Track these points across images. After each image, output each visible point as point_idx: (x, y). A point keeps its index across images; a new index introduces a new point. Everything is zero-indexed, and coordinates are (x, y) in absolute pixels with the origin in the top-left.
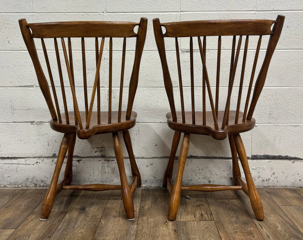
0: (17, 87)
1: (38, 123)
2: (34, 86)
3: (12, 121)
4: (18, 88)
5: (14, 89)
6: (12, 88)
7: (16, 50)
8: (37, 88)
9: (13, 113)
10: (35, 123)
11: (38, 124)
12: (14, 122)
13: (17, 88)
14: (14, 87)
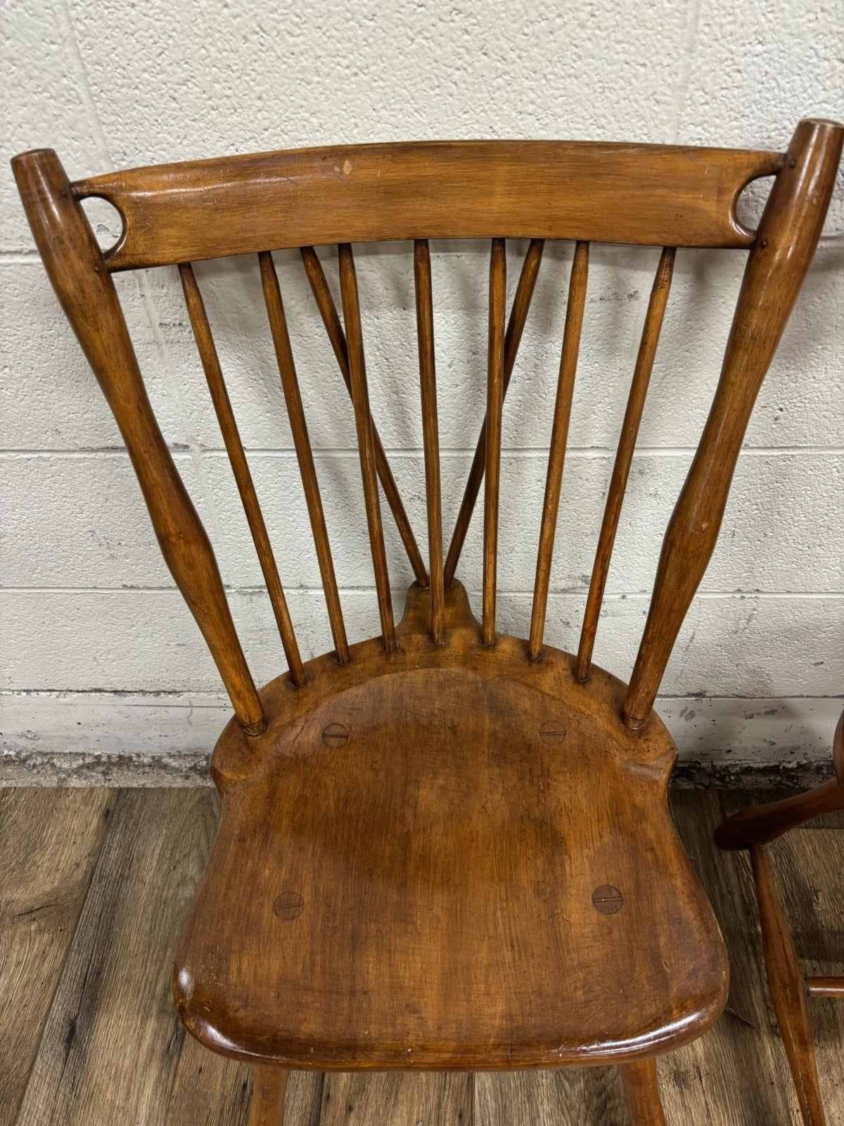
0: (93, 450)
1: (250, 591)
2: (193, 446)
3: (119, 585)
4: (101, 454)
5: (80, 461)
6: (66, 455)
7: (13, 249)
8: (207, 454)
9: (112, 556)
10: (233, 591)
11: (252, 594)
12: (125, 587)
13: (92, 455)
14: (74, 451)
